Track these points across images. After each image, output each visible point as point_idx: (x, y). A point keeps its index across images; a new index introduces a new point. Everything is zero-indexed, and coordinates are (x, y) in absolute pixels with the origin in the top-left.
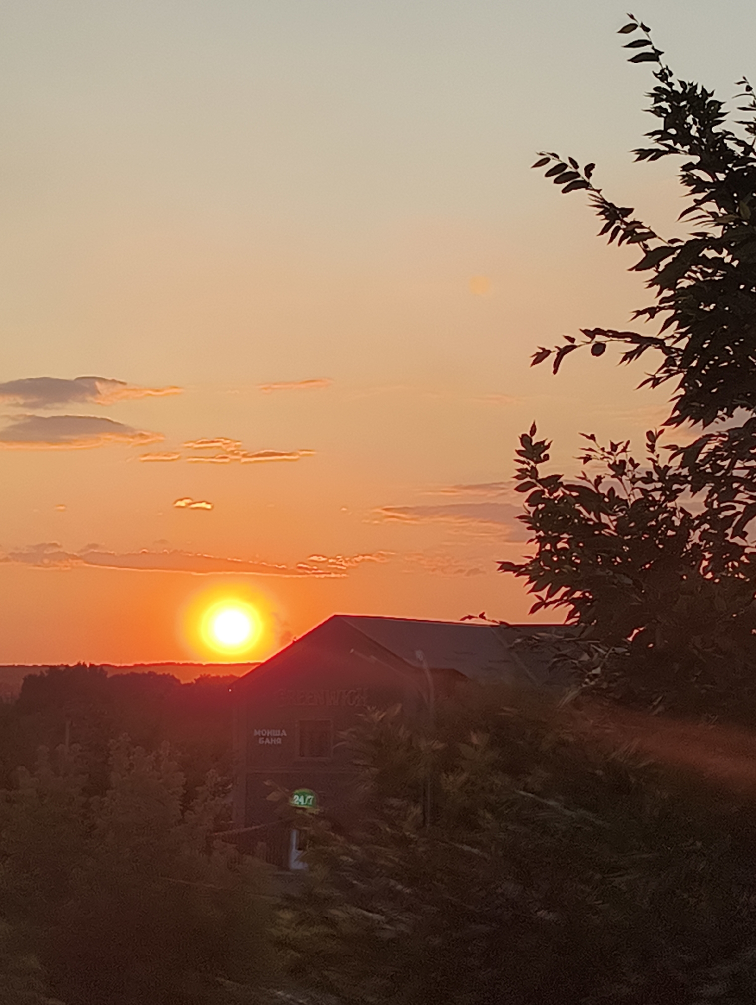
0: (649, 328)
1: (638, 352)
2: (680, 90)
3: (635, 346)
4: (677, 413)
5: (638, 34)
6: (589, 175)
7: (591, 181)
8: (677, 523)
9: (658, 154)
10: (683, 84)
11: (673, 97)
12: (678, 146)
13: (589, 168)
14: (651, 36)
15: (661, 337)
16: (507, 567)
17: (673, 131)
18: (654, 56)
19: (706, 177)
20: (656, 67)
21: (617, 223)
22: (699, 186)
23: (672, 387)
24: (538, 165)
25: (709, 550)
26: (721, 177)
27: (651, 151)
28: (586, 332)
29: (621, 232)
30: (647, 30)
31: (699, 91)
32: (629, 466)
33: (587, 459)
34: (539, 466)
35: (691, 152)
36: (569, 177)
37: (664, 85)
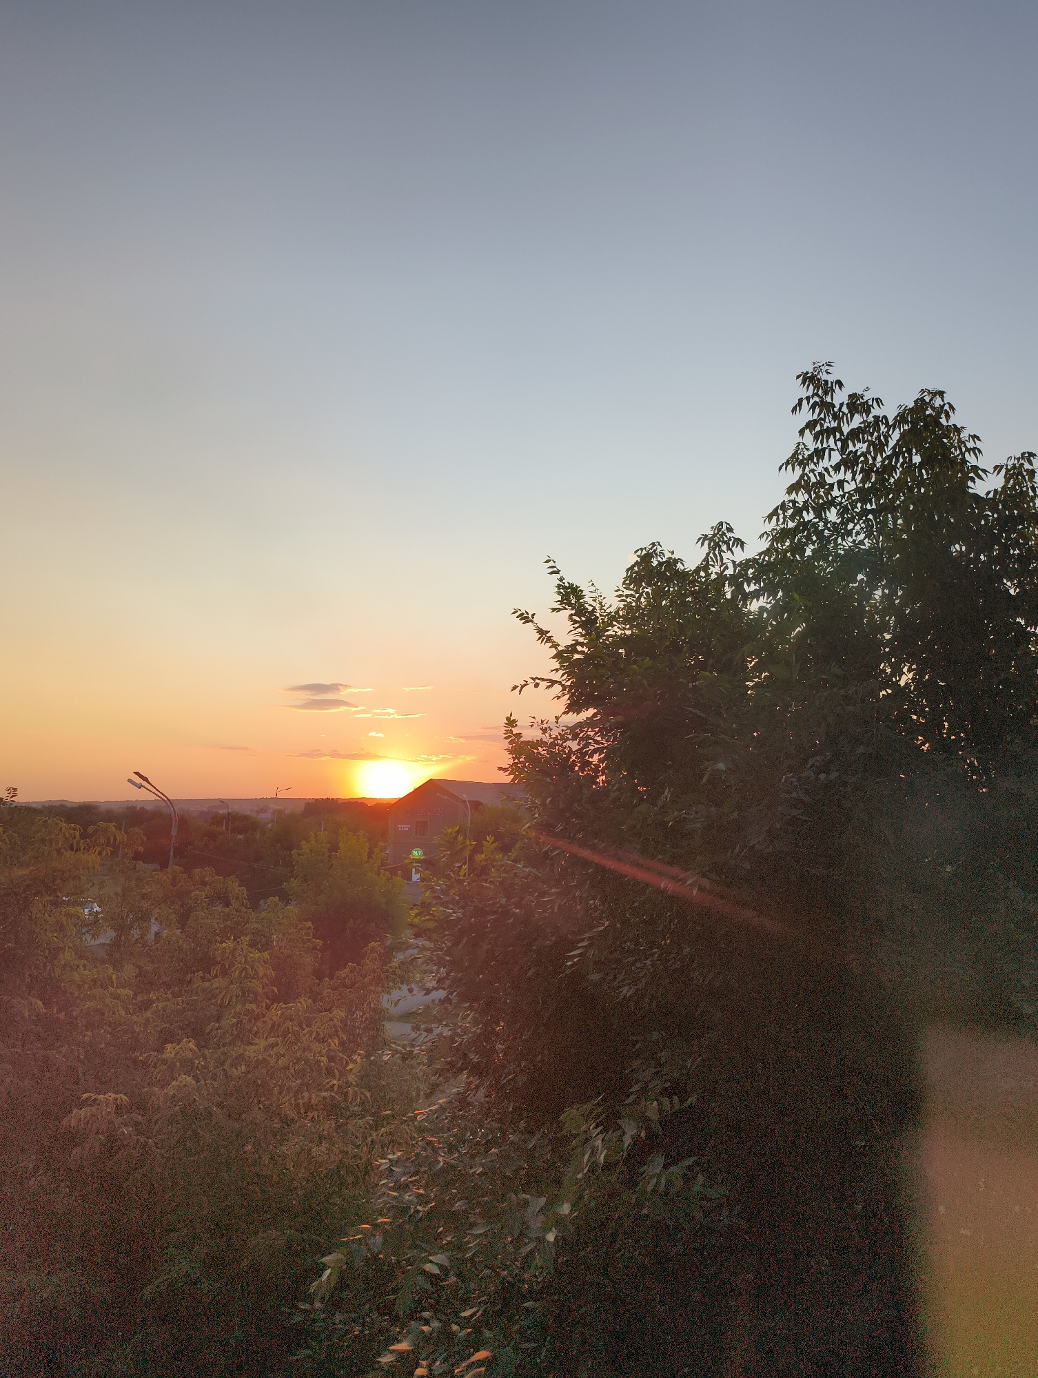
0: (556, 676)
1: (552, 686)
2: (568, 585)
3: (550, 684)
4: (567, 710)
5: (552, 564)
6: (533, 617)
7: (534, 620)
8: (567, 752)
9: (560, 610)
10: (569, 583)
11: (565, 588)
12: (567, 607)
13: (533, 615)
14: (556, 564)
15: (560, 680)
16: (500, 769)
17: (565, 601)
18: (557, 572)
19: (577, 619)
20: (558, 576)
21: (544, 636)
22: (575, 622)
23: (565, 699)
24: (514, 613)
25: (579, 762)
26: (583, 619)
27: (557, 609)
28: (532, 678)
29: (545, 640)
30: (555, 562)
31: (575, 586)
32: (548, 730)
33: (532, 726)
34: (513, 729)
35: (572, 609)
36: (525, 618)
37: (561, 584)
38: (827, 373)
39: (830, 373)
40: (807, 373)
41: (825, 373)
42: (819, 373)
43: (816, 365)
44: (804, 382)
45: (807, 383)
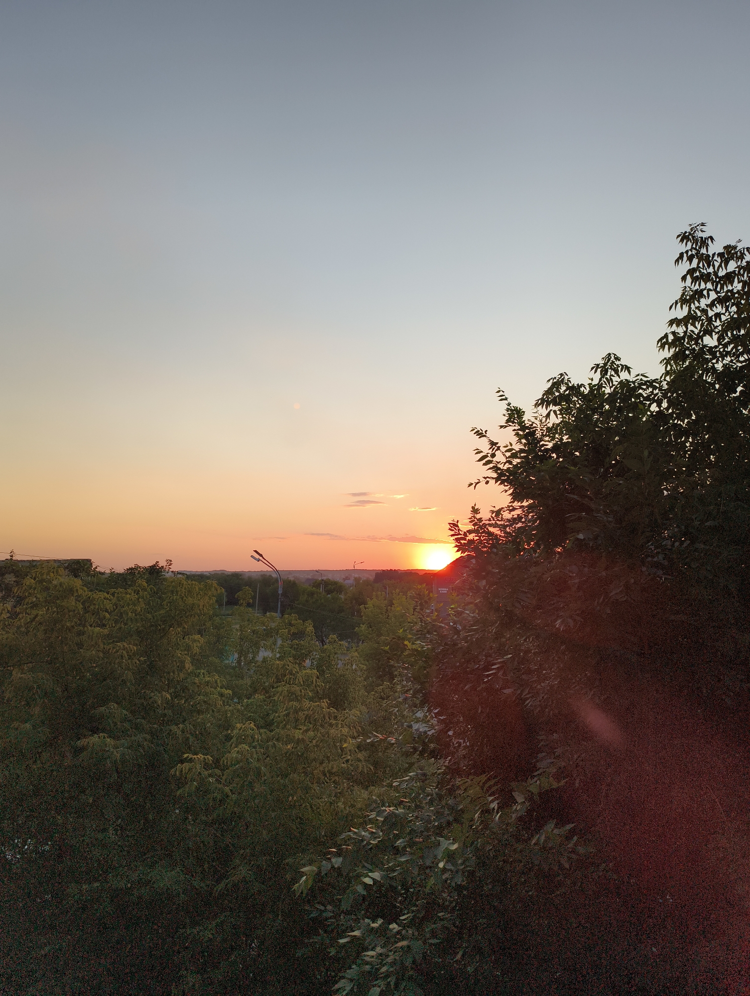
2: (513, 409)
4: (512, 500)
5: (501, 393)
6: (486, 433)
7: (487, 435)
9: (506, 427)
10: (514, 406)
11: (511, 410)
12: (511, 424)
13: (486, 431)
14: (505, 394)
17: (511, 420)
18: (506, 399)
19: (521, 433)
20: (506, 402)
21: (494, 446)
22: (519, 435)
23: (511, 493)
24: (472, 431)
26: (524, 433)
27: (504, 426)
28: (484, 478)
29: (495, 449)
30: (504, 392)
31: (518, 409)
34: (476, 515)
35: (516, 426)
36: (480, 434)
37: (509, 407)
38: (702, 231)
39: (704, 232)
40: (686, 232)
41: (700, 231)
42: (695, 231)
43: (692, 226)
44: (682, 240)
45: (685, 241)
